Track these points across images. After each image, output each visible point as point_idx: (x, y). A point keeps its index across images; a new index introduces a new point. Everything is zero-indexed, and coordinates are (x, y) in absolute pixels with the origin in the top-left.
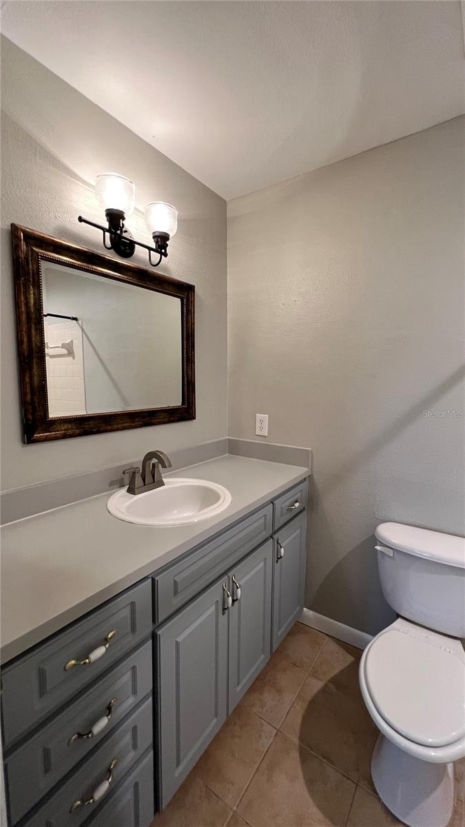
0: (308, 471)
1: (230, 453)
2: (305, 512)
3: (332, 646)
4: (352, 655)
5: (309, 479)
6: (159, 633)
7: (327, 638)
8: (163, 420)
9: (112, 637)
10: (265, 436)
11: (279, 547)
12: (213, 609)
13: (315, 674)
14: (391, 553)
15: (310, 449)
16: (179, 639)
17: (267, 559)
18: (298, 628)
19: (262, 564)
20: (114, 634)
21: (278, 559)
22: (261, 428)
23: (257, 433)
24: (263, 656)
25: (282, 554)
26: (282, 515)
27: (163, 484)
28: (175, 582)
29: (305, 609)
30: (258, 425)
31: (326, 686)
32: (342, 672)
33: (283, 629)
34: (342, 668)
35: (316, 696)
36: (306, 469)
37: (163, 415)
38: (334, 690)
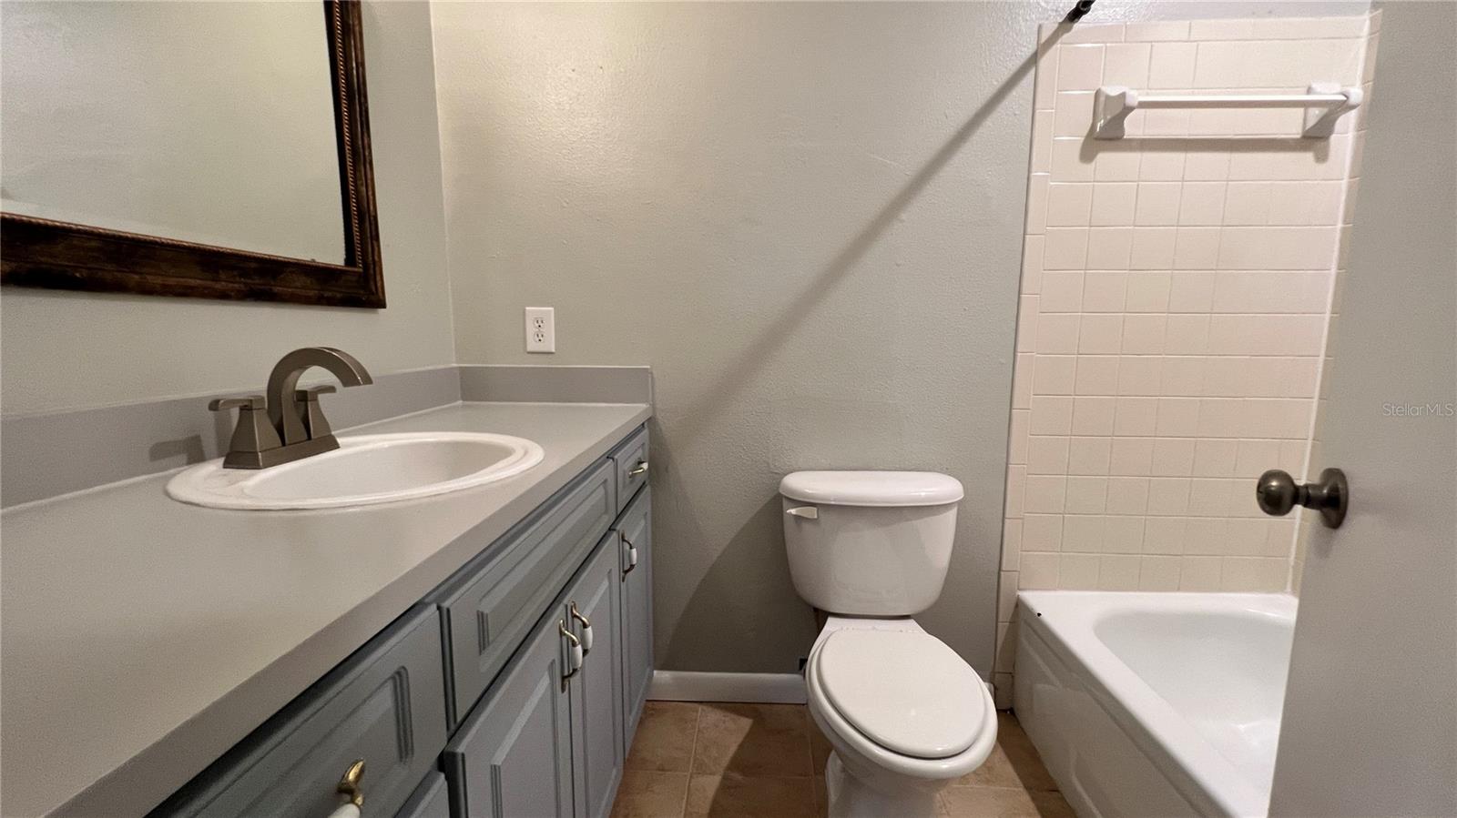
0: (646, 410)
1: (464, 399)
2: (648, 489)
3: (713, 716)
4: (747, 717)
5: (650, 423)
6: (460, 749)
7: (700, 708)
8: (303, 292)
9: (359, 777)
10: (552, 353)
11: (627, 547)
12: (545, 682)
13: (701, 769)
14: (811, 513)
15: (649, 367)
16: (499, 758)
17: (613, 572)
18: (652, 708)
19: (606, 583)
20: (362, 771)
21: (626, 572)
22: (540, 337)
23: (530, 348)
24: (614, 771)
25: (634, 562)
26: (624, 487)
27: (336, 446)
28: (481, 618)
29: (655, 672)
30: (531, 329)
31: (725, 778)
32: (741, 746)
33: (634, 713)
34: (740, 740)
35: (715, 801)
36: (644, 406)
37: (300, 281)
38: (740, 778)
